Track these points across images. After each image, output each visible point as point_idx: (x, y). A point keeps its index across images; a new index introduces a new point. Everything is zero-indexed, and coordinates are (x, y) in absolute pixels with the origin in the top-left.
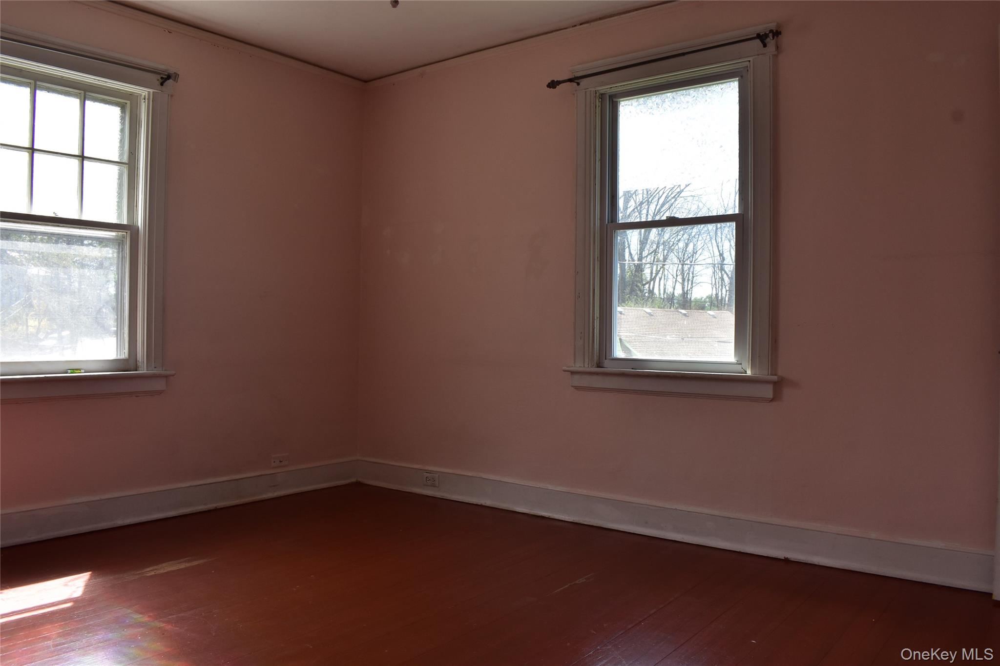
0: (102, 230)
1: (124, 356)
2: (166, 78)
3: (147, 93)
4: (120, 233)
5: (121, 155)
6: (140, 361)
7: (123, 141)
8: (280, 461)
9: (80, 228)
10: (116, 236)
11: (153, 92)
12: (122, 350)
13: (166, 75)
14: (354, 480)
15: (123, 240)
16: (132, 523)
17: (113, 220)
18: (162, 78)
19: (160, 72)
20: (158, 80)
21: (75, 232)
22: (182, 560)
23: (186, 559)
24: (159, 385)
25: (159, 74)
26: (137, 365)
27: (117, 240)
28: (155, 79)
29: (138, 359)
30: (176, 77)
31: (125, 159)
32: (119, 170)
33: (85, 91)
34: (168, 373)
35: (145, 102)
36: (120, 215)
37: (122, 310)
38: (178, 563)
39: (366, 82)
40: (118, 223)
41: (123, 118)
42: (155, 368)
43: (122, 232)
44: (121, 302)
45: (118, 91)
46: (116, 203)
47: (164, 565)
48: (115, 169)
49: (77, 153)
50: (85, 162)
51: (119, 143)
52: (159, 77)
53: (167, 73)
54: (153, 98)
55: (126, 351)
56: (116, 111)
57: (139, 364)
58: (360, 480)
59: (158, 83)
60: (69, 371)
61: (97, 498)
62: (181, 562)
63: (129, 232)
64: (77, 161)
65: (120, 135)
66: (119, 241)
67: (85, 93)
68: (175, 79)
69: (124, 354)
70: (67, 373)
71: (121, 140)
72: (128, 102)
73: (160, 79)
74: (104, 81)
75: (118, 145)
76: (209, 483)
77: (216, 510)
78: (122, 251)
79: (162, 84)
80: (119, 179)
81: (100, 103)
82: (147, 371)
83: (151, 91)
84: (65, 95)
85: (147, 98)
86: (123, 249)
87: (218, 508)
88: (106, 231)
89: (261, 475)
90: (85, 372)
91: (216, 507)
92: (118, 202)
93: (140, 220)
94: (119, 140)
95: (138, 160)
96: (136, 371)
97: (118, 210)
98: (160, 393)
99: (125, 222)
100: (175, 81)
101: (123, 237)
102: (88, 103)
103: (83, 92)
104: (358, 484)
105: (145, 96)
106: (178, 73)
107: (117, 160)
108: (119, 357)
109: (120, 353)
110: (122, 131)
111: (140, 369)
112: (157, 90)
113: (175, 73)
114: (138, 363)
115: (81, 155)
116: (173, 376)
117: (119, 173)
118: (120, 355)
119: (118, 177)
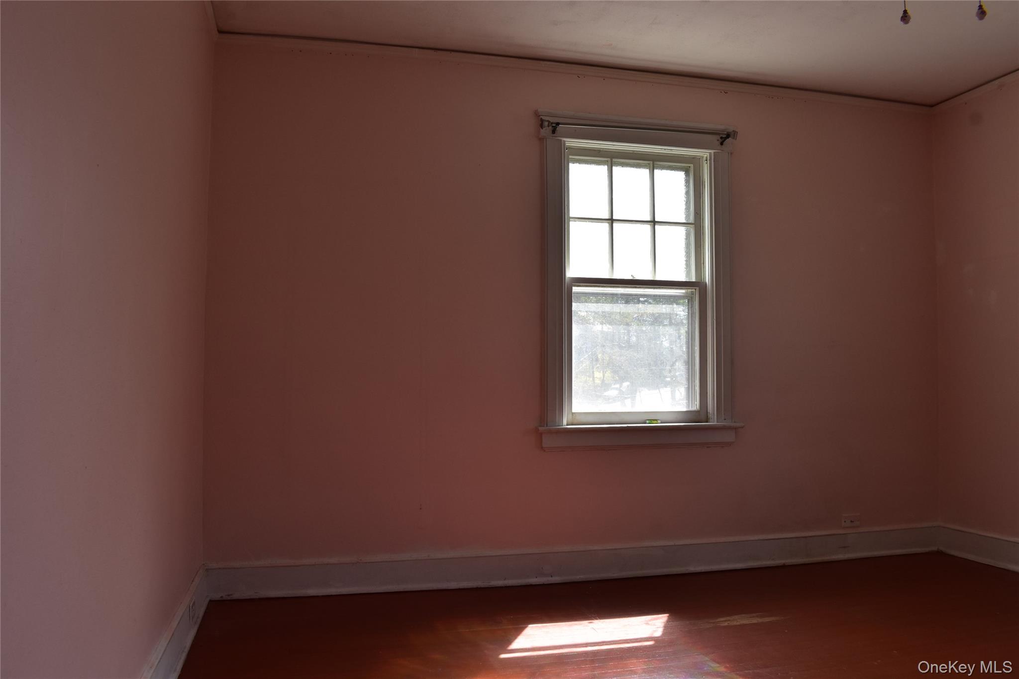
0: (673, 288)
1: (695, 408)
2: (725, 137)
3: (708, 154)
4: (689, 290)
5: (687, 216)
6: (711, 412)
7: (688, 203)
8: (851, 521)
9: (654, 288)
10: (686, 293)
11: (714, 153)
12: (693, 402)
13: (725, 134)
14: (934, 548)
15: (692, 297)
16: (703, 571)
17: (682, 278)
18: (721, 138)
19: (720, 132)
20: (718, 140)
21: (649, 292)
22: (754, 615)
23: (758, 614)
24: (729, 437)
25: (719, 134)
26: (707, 416)
27: (687, 297)
28: (715, 139)
29: (708, 411)
30: (735, 134)
31: (692, 220)
32: (686, 230)
33: (653, 161)
34: (738, 425)
35: (707, 163)
36: (688, 273)
37: (693, 365)
38: (751, 617)
39: (932, 106)
40: (687, 281)
41: (687, 181)
42: (725, 419)
43: (692, 289)
44: (692, 356)
45: (682, 156)
46: (685, 262)
47: (736, 617)
48: (682, 230)
49: (648, 218)
50: (657, 227)
51: (684, 205)
52: (718, 137)
53: (726, 133)
54: (714, 159)
55: (698, 403)
56: (681, 175)
57: (710, 416)
58: (942, 549)
59: (718, 143)
60: (648, 422)
61: (671, 543)
62: (753, 617)
63: (697, 288)
64: (649, 226)
65: (686, 198)
66: (689, 298)
67: (653, 162)
68: (734, 136)
69: (696, 406)
70: (645, 423)
71: (687, 202)
72: (692, 165)
73: (720, 139)
74: (669, 149)
75: (684, 207)
76: (777, 538)
77: (784, 566)
78: (692, 307)
79: (722, 144)
80: (686, 239)
81: (667, 170)
82: (718, 422)
83: (712, 151)
84: (636, 168)
85: (708, 159)
86: (692, 305)
87: (786, 564)
88: (677, 289)
89: (834, 535)
90: (661, 423)
91: (784, 564)
92: (686, 261)
93: (707, 278)
94: (685, 203)
95: (703, 219)
96: (707, 422)
97: (686, 268)
98: (729, 444)
99: (694, 280)
100: (734, 138)
101: (692, 293)
102: (656, 172)
103: (652, 162)
104: (940, 553)
105: (706, 157)
106: (736, 131)
107: (684, 221)
108: (691, 409)
109: (692, 405)
110: (687, 193)
111: (711, 420)
112: (718, 150)
113: (733, 131)
114: (709, 414)
115: (653, 220)
116: (742, 427)
117: (686, 233)
118: (692, 407)
119: (685, 237)
